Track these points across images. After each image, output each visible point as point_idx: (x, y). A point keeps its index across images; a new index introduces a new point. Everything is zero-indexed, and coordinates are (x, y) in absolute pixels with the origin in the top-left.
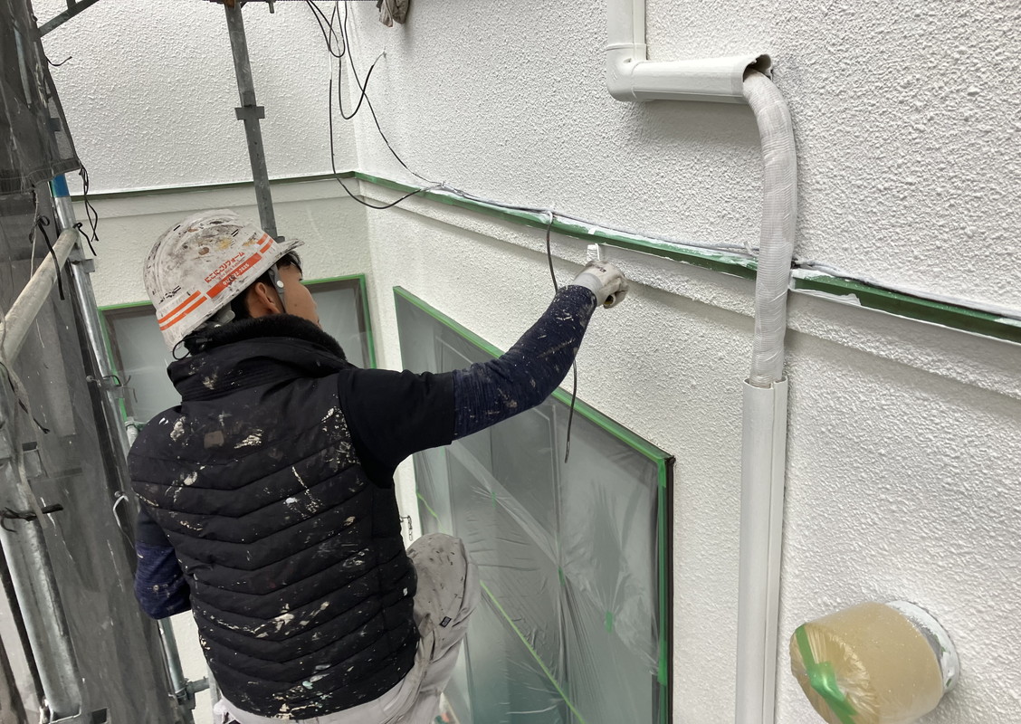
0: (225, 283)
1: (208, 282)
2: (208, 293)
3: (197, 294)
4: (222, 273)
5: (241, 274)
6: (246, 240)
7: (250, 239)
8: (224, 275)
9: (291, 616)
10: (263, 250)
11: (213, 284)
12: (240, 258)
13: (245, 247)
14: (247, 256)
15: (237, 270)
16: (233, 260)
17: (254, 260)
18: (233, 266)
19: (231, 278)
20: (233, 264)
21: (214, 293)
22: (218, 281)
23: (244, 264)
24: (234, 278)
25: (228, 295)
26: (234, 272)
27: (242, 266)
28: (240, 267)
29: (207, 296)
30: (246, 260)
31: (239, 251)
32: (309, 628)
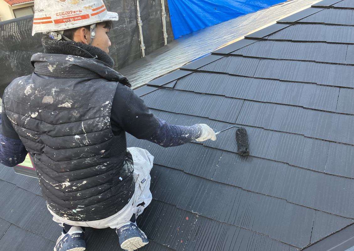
0: (64, 20)
1: (57, 15)
2: (54, 20)
3: (50, 18)
4: (65, 15)
5: (74, 20)
6: (87, 5)
7: (89, 6)
8: (66, 16)
9: (69, 184)
10: (92, 15)
11: (59, 18)
12: (78, 13)
13: (84, 9)
14: (82, 14)
15: (74, 17)
16: (74, 12)
17: (85, 17)
18: (72, 15)
19: (68, 20)
20: (73, 14)
21: (57, 22)
22: (62, 18)
23: (79, 16)
24: (70, 21)
25: (63, 27)
26: (71, 18)
27: (77, 17)
28: (76, 17)
29: (53, 21)
30: (81, 15)
31: (80, 9)
32: (77, 191)
